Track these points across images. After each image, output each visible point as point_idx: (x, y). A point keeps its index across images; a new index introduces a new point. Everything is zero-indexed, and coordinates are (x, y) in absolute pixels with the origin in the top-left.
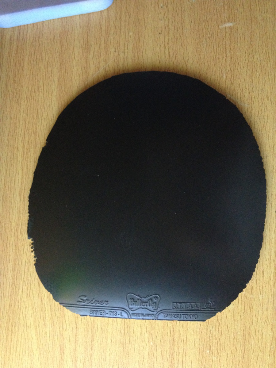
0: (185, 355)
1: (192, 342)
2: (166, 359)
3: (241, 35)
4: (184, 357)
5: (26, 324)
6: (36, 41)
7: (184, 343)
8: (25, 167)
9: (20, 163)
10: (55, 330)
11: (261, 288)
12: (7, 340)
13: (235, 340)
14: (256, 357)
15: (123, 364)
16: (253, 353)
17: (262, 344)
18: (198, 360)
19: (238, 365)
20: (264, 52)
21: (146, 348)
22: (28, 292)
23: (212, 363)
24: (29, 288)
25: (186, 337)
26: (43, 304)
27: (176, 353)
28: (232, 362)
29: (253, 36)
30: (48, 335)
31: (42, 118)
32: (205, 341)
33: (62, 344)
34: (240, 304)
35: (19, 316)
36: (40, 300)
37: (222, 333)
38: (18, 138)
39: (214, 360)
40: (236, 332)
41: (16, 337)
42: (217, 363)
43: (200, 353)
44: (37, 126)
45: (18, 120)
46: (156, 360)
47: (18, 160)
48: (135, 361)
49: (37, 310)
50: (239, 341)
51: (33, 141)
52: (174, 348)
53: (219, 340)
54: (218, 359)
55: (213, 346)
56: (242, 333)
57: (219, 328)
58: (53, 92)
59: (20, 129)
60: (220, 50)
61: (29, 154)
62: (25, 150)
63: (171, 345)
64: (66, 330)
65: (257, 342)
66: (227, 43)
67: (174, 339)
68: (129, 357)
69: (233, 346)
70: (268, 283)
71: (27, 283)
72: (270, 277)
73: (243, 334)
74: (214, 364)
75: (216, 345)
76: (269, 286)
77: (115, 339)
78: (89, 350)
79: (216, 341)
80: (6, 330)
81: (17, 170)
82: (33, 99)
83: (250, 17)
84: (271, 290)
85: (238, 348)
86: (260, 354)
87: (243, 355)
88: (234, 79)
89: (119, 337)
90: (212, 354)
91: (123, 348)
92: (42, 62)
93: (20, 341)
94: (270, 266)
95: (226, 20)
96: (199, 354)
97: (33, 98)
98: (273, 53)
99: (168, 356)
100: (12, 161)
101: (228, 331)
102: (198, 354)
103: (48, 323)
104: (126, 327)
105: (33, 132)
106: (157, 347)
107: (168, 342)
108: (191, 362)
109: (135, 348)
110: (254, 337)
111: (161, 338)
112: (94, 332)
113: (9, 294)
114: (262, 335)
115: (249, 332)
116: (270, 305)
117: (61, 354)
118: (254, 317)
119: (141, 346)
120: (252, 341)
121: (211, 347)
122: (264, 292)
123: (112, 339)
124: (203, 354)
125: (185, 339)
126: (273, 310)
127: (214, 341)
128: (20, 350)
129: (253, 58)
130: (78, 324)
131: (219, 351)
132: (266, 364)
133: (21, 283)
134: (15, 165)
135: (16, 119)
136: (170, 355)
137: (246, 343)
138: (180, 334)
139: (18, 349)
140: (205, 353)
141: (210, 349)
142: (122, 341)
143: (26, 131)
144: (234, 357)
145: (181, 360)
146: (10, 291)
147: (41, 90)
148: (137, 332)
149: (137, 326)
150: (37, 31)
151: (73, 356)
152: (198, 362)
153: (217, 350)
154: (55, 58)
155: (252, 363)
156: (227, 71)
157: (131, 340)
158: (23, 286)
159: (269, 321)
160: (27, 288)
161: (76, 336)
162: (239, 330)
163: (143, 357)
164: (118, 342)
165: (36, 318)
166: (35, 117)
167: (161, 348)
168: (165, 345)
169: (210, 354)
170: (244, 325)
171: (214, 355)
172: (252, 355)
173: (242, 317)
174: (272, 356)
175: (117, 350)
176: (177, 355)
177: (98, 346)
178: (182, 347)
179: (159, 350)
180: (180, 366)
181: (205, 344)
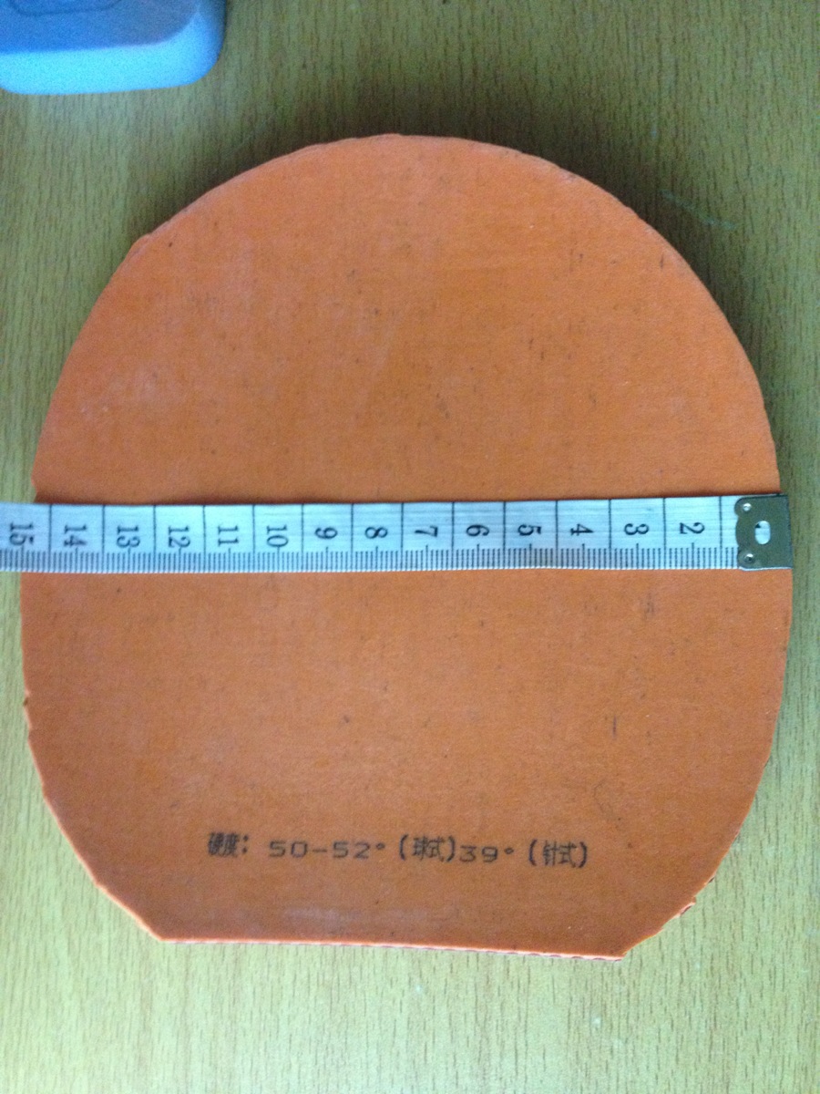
0: (523, 1030)
1: (546, 988)
2: (465, 1040)
4: (522, 1035)
5: (39, 918)
7: (521, 991)
11: (771, 823)
13: (686, 989)
14: (754, 1044)
16: (744, 1032)
17: (775, 1002)
18: (565, 1046)
19: (692, 1068)
20: (786, 46)
21: (401, 1003)
23: (610, 1057)
27: (495, 1023)
28: (674, 1058)
30: (105, 954)
32: (589, 987)
33: (146, 981)
35: (18, 894)
37: (641, 965)
38: (10, 350)
39: (615, 1047)
40: (688, 963)
42: (626, 1057)
43: (572, 1025)
45: (9, 294)
46: (434, 1042)
48: (367, 1043)
50: (698, 992)
51: (55, 357)
52: (489, 1007)
53: (634, 986)
54: (630, 1046)
55: (614, 1005)
56: (707, 965)
58: (113, 201)
60: (639, 47)
62: (33, 386)
63: (480, 998)
65: (756, 998)
66: (665, 23)
67: (488, 977)
68: (349, 1031)
69: (678, 1004)
70: (794, 807)
72: (802, 789)
73: (712, 968)
74: (616, 1060)
75: (624, 1002)
76: (799, 815)
77: (305, 973)
78: (226, 1004)
79: (624, 989)
84: (805, 831)
85: (693, 1014)
86: (766, 1036)
87: (711, 1037)
88: (687, 139)
89: (318, 965)
90: (609, 1031)
91: (331, 1003)
93: (22, 967)
94: (803, 753)
96: (569, 1027)
97: (53, 223)
99: (470, 1032)
101: (663, 958)
102: (564, 1026)
103: (103, 916)
105: (54, 331)
106: (437, 1001)
107: (469, 988)
108: (544, 1054)
109: (368, 1003)
110: (748, 980)
111: (447, 974)
114: (772, 974)
115: (731, 962)
116: (800, 877)
117: (143, 1013)
118: (748, 915)
119: (385, 994)
120: (740, 990)
121: (608, 1007)
122: (781, 836)
123: (298, 973)
124: (581, 1027)
125: (524, 980)
126: (811, 894)
127: (617, 989)
128: (23, 995)
129: (751, 68)
131: (632, 1021)
132: (786, 1068)
135: (6, 291)
136: (477, 1028)
137: (720, 998)
140: (587, 1025)
141: (603, 1014)
142: (327, 978)
144: (680, 1040)
145: (509, 1043)
147: (77, 199)
151: (178, 1020)
152: (565, 1054)
153: (628, 1018)
155: (739, 1061)
156: (664, 113)
157: (356, 977)
159: (799, 928)
161: (188, 957)
162: (699, 957)
163: (391, 1030)
164: (314, 980)
165: (69, 901)
167: (448, 1005)
168: (461, 996)
169: (604, 1029)
170: (714, 941)
171: (615, 1032)
172: (739, 1039)
173: (709, 913)
174: (808, 1041)
175: (312, 1005)
176: (500, 1028)
177: (254, 993)
178: (516, 1003)
179: (443, 1011)
180: (509, 1065)
181: (587, 997)
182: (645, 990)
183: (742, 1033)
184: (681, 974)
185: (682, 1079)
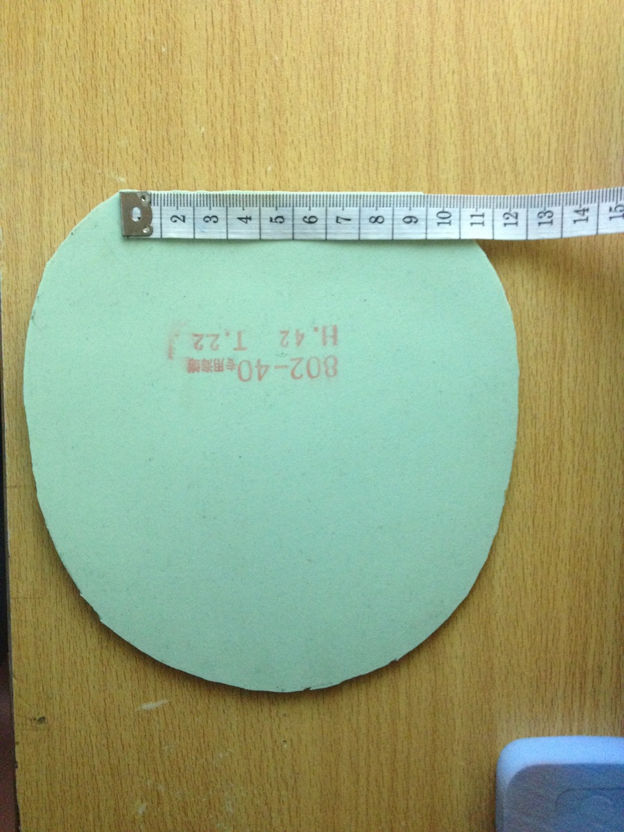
0: (209, 39)
1: (196, 67)
2: (245, 28)
3: (124, 684)
4: (210, 35)
5: (539, 78)
6: (546, 671)
7: (211, 63)
8: (555, 405)
9: (566, 412)
10: (476, 70)
11: (66, 182)
12: (578, 41)
13: (112, 76)
14: (70, 45)
15: (333, 11)
16: (76, 53)
17: (59, 73)
18: (183, 32)
19: (105, 26)
20: (79, 652)
21: (287, 48)
22: (536, 145)
23: (155, 28)
24: (536, 153)
25: (209, 76)
26: (503, 121)
27: (227, 41)
28: (116, 32)
29: (101, 683)
30: (490, 58)
31: (524, 509)
32: (170, 71)
33: (460, 43)
34: (105, 149)
35: (555, 93)
36: (511, 129)
37: (139, 88)
38: (574, 465)
39: (152, 35)
40: (111, 92)
41: (559, 49)
42: (145, 28)
43: (179, 45)
44: (533, 491)
45: (576, 503)
46: (265, 25)
47: (570, 419)
48: (308, 19)
49: (517, 109)
50: (104, 75)
51: (541, 460)
52: (231, 51)
53: (142, 75)
54: (143, 36)
55: (154, 61)
56: (99, 92)
57: (145, 97)
58: (503, 563)
59: (570, 483)
61: (547, 433)
62: (556, 440)
63: (236, 56)
64: (453, 72)
65: (70, 75)
67: (233, 70)
68: (320, 26)
69: (115, 65)
70: (54, 193)
71: (541, 163)
72: (50, 205)
73: (97, 90)
74: (151, 27)
75: (148, 64)
76: (50, 188)
77: (352, 61)
78: (404, 34)
79: (148, 72)
80: (580, 62)
81: (573, 397)
82: (546, 548)
83: (108, 723)
84: (47, 179)
85: (106, 62)
86: (62, 52)
87: (95, 46)
89: (343, 67)
90: (156, 45)
91: (333, 43)
92: (529, 625)
93: (550, 44)
94: (50, 226)
95: (155, 716)
96: (181, 44)
97: (546, 551)
98: (62, 650)
99: (242, 34)
100: (585, 418)
101: (126, 93)
102: (184, 44)
103: (492, 83)
104: (330, 88)
105: (542, 478)
106: (264, 53)
107: (244, 62)
108: (195, 25)
109: (309, 45)
110: (75, 85)
111: (259, 69)
112: (394, 73)
113: (577, 137)
114: (61, 89)
115: (86, 95)
116: (48, 151)
117: (462, 21)
118: (77, 125)
119: (299, 52)
120: (79, 78)
121: (157, 59)
122: (60, 175)
123: (356, 60)
124: (174, 45)
125: (210, 72)
126: (41, 141)
127: (153, 71)
128: (549, 23)
130: (430, 85)
132: (50, 34)
133: (552, 163)
134: (578, 408)
135: (579, 505)
136: (237, 37)
137: (91, 72)
138: (221, 80)
139: (553, 24)
140: (170, 47)
141: (160, 55)
142: (337, 59)
143: (556, 480)
144: (114, 43)
145: (217, 30)
146: (576, 145)
147: (530, 566)
148: (307, 79)
149: (307, 91)
150: (544, 692)
151: (437, 19)
152: (183, 27)
153: (145, 53)
154: (501, 634)
155: (78, 34)
157: (318, 61)
158: (549, 157)
159: (47, 119)
160: (539, 153)
161: (432, 62)
162: (104, 96)
163: (293, 29)
164: (346, 56)
165: (517, 91)
166: (539, 510)
167: (257, 50)
168: (250, 56)
169: (159, 45)
170: (96, 107)
171: (152, 44)
172: (78, 49)
173: (100, 124)
174: (38, 52)
175: (346, 39)
176: (224, 39)
177: (385, 43)
178: (215, 56)
179: (261, 45)
180: (217, 16)
181: (171, 65)
182: (135, 73)
183: (77, 51)
184: (114, 84)
185: (111, 19)
